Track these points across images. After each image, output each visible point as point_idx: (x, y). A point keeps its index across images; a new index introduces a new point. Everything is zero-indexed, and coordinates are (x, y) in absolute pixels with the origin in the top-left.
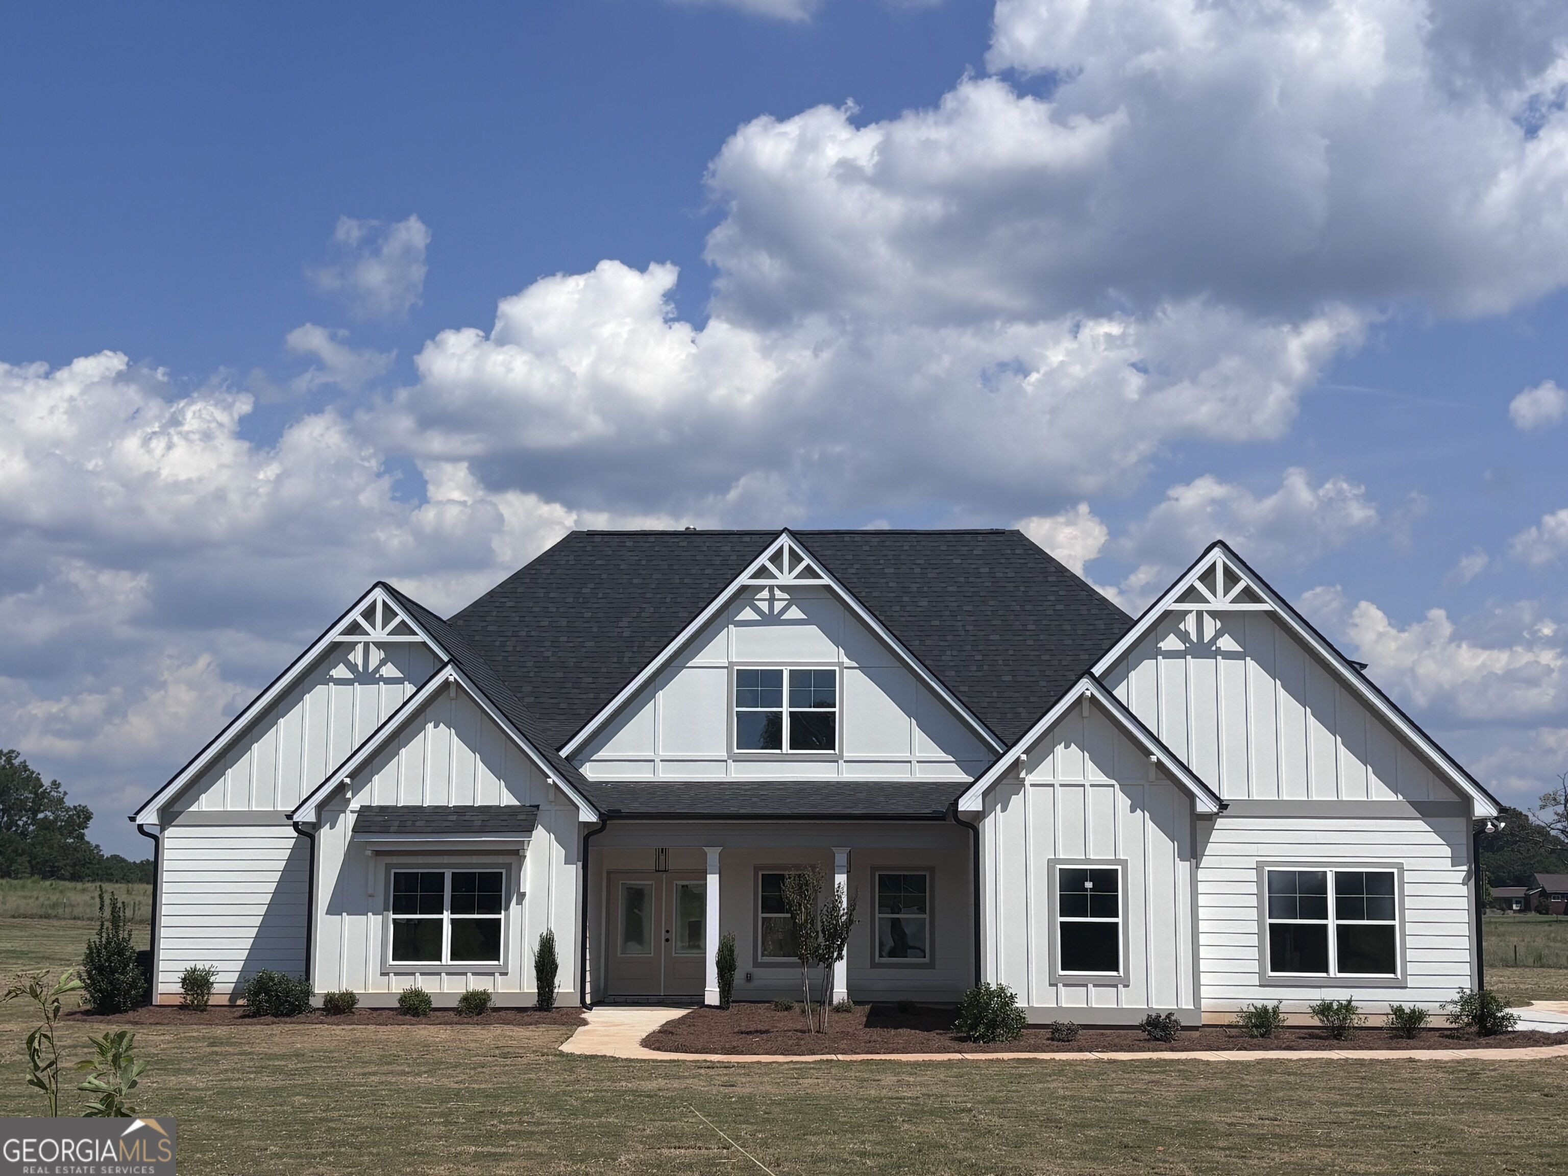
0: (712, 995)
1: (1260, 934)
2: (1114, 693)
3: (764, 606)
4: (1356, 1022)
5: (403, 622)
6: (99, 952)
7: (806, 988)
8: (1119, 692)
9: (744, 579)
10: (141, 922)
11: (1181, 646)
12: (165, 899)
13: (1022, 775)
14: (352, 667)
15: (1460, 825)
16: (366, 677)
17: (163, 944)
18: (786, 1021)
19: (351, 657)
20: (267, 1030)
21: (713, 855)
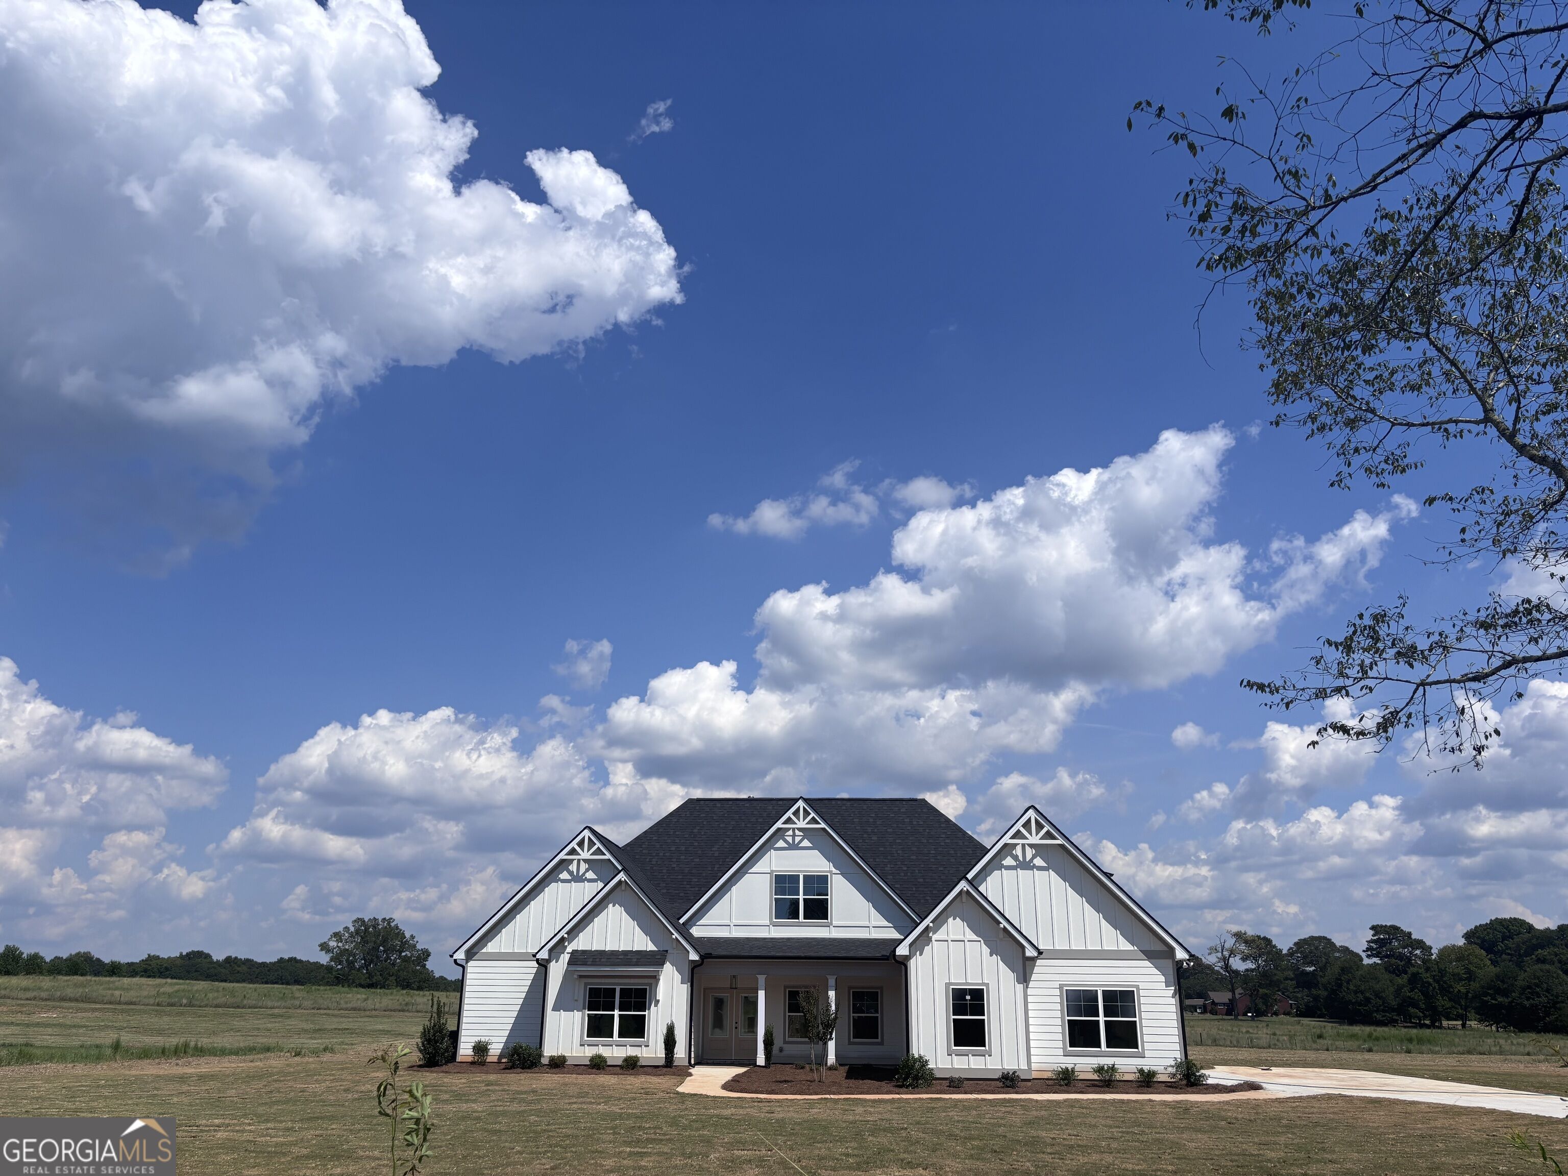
0: (761, 1060)
1: (1063, 1026)
2: (980, 889)
3: (790, 839)
4: (1118, 1077)
5: (598, 848)
6: (429, 1031)
7: (813, 1056)
8: (982, 889)
9: (779, 824)
10: (453, 1014)
11: (1013, 863)
12: (466, 1001)
13: (931, 935)
14: (571, 873)
15: (1169, 963)
16: (578, 878)
17: (464, 1026)
18: (801, 1075)
19: (570, 868)
20: (518, 1077)
21: (762, 979)
